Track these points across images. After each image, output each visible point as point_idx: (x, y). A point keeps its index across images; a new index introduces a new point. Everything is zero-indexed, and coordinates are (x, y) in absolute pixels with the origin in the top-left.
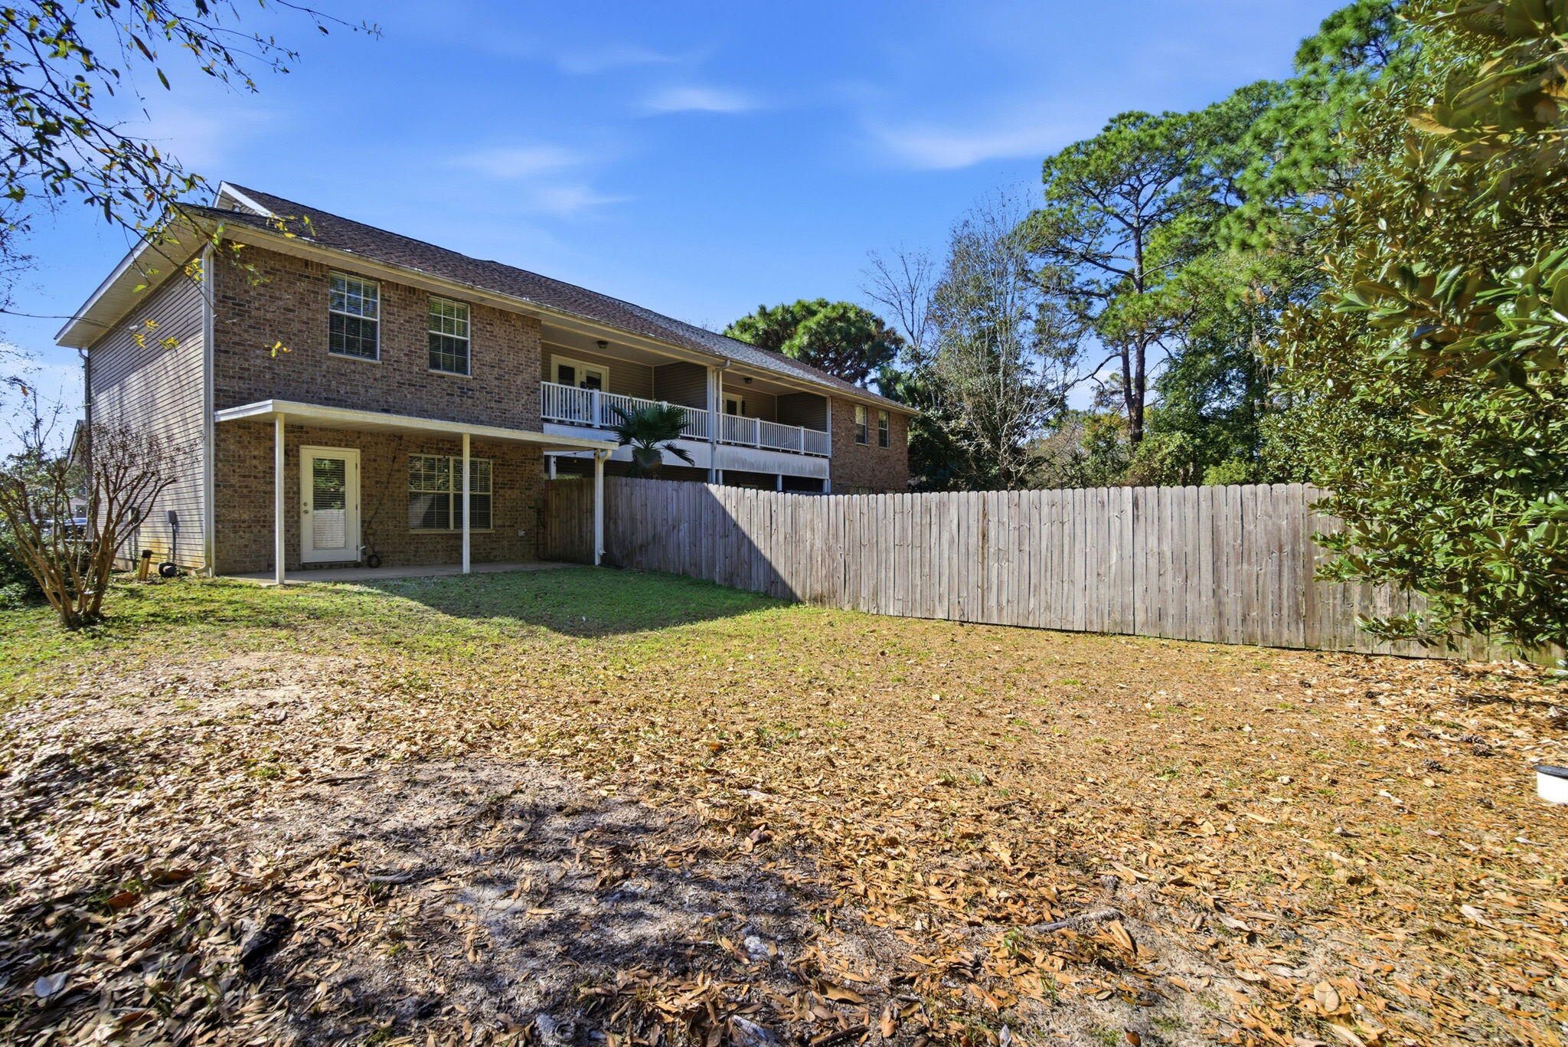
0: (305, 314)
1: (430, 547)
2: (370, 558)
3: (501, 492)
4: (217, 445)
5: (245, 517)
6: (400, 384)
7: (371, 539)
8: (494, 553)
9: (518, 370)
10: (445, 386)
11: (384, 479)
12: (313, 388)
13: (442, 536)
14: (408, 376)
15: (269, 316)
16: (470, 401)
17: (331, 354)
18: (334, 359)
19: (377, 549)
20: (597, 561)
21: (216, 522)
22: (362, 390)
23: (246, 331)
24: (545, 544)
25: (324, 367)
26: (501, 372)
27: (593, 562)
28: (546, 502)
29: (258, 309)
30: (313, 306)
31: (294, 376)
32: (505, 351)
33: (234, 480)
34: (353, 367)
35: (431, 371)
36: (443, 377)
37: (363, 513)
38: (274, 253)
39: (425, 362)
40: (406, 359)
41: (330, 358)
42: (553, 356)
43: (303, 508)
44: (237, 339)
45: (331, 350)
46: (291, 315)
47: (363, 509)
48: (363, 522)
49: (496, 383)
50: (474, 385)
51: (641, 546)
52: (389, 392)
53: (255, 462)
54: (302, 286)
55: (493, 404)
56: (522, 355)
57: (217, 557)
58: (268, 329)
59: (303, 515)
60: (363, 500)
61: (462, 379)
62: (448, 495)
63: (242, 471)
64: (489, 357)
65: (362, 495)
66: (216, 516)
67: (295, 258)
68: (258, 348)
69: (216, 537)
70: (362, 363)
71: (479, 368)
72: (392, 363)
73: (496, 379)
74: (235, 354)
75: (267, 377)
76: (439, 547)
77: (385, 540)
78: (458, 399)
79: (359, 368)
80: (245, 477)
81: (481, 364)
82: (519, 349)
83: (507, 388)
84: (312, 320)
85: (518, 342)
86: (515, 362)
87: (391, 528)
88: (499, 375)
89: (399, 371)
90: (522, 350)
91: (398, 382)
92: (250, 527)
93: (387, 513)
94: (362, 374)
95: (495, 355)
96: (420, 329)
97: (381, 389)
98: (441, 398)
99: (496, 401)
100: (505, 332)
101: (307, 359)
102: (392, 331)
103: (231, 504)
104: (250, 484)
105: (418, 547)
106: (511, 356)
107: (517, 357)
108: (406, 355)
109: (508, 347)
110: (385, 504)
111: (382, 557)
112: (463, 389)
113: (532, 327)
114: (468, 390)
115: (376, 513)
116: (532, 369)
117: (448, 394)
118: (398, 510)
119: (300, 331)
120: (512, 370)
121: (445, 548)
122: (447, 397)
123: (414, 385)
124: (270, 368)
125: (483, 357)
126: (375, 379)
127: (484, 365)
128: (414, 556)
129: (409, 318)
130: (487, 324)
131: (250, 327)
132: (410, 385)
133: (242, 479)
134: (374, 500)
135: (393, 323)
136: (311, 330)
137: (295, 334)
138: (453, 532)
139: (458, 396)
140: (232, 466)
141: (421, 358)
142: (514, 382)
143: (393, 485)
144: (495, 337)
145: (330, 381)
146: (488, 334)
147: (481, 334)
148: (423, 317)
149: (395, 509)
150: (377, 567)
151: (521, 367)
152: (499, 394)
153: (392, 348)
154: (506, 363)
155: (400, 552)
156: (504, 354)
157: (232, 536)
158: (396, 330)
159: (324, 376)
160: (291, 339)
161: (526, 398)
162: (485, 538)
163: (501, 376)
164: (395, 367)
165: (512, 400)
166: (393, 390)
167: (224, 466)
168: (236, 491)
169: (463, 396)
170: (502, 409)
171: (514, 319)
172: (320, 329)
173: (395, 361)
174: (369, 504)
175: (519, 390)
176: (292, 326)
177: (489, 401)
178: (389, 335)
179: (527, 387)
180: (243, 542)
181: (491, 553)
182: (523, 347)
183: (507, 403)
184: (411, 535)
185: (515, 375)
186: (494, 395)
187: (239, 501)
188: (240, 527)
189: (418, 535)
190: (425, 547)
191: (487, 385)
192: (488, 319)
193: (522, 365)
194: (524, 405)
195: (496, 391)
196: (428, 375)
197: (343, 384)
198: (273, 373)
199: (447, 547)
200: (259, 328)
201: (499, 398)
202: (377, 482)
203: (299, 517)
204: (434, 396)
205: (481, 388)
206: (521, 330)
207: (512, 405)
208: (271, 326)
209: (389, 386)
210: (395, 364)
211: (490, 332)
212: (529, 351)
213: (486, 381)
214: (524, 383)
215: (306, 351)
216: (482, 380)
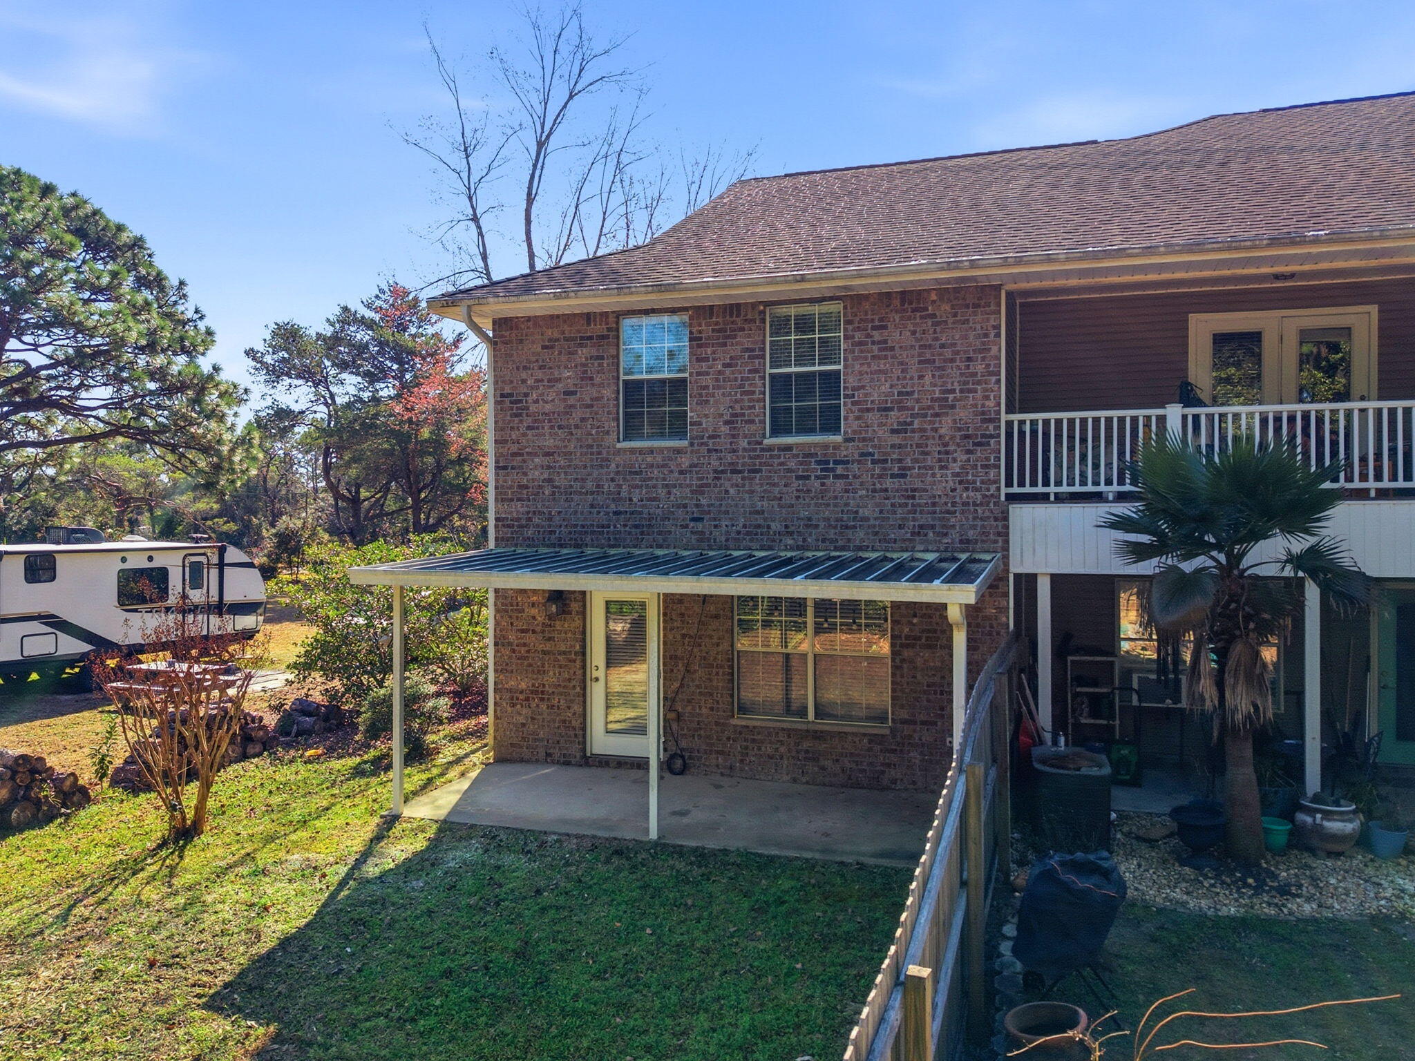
0: (588, 393)
1: (768, 749)
3: (907, 653)
5: (523, 685)
6: (719, 473)
7: (677, 727)
8: (893, 773)
9: (943, 406)
10: (792, 464)
12: (600, 499)
13: (789, 732)
14: (730, 458)
15: (548, 407)
16: (840, 484)
17: (625, 445)
18: (625, 450)
19: (683, 744)
22: (662, 492)
23: (524, 435)
25: (613, 465)
26: (904, 416)
29: (536, 402)
30: (597, 380)
31: (577, 486)
32: (913, 372)
33: (512, 638)
34: (649, 459)
35: (773, 440)
36: (788, 448)
38: (552, 317)
39: (759, 428)
40: (725, 429)
41: (619, 451)
43: (592, 674)
44: (515, 448)
45: (627, 438)
46: (571, 400)
48: (664, 699)
49: (896, 439)
50: (850, 451)
52: (699, 490)
53: (534, 611)
54: (583, 353)
55: (888, 483)
56: (953, 372)
57: (495, 738)
58: (547, 425)
59: (591, 684)
61: (829, 445)
62: (806, 657)
63: (521, 625)
64: (879, 392)
67: (575, 315)
68: (536, 455)
70: (661, 450)
71: (858, 418)
72: (705, 440)
73: (893, 431)
74: (513, 468)
75: (547, 493)
76: (782, 749)
77: (696, 730)
78: (817, 484)
79: (659, 459)
80: (523, 631)
81: (860, 410)
82: (945, 361)
83: (918, 446)
84: (597, 399)
85: (943, 346)
86: (937, 390)
87: (704, 711)
88: (899, 423)
89: (716, 451)
90: (952, 361)
91: (715, 471)
92: (527, 699)
93: (698, 687)
94: (663, 466)
95: (892, 386)
96: (750, 371)
97: (691, 485)
98: (785, 486)
99: (893, 476)
100: (914, 333)
101: (592, 460)
102: (706, 387)
103: (510, 668)
104: (528, 641)
105: (746, 748)
106: (928, 380)
107: (941, 377)
108: (726, 423)
109: (920, 362)
110: (695, 671)
111: (690, 758)
112: (827, 462)
113: (976, 306)
114: (836, 462)
115: (682, 685)
116: (979, 395)
117: (798, 478)
118: (715, 683)
119: (583, 420)
120: (929, 408)
121: (794, 754)
122: (796, 484)
123: (740, 472)
124: (550, 480)
125: (866, 395)
126: (681, 472)
127: (868, 410)
128: (742, 761)
129: (731, 358)
130: (874, 328)
131: (529, 428)
132: (734, 472)
133: (519, 635)
134: (680, 665)
135: (708, 374)
136: (596, 414)
137: (577, 427)
138: (811, 727)
139: (817, 477)
140: (510, 617)
141: (752, 422)
142: (936, 430)
143: (707, 640)
144: (892, 349)
145: (620, 486)
146: (875, 348)
147: (862, 351)
148: (753, 350)
149: (710, 680)
150: (681, 773)
151: (951, 397)
152: (900, 461)
153: (706, 416)
154: (916, 396)
155: (718, 752)
156: (912, 378)
157: (509, 710)
158: (711, 383)
159: (613, 480)
160: (572, 434)
161: (965, 457)
162: (870, 742)
163: (905, 423)
164: (711, 447)
165: (931, 468)
166: (708, 485)
167: (502, 617)
168: (514, 651)
169: (826, 477)
170: (906, 490)
171: (934, 302)
172: (606, 410)
173: (710, 437)
174: (672, 670)
175: (946, 445)
176: (574, 415)
177: (880, 476)
178: (701, 395)
179: (967, 437)
180: (521, 719)
181: (883, 772)
182: (957, 353)
183: (919, 476)
184: (735, 726)
185: (937, 415)
186: (889, 465)
187: (517, 664)
188: (517, 699)
189: (748, 727)
190: (759, 749)
191: (874, 447)
192: (876, 317)
193: (953, 391)
194: (958, 475)
195: (895, 456)
196: (763, 450)
197: (637, 486)
198: (554, 487)
199: (798, 752)
200: (538, 428)
201: (899, 469)
202: (684, 636)
203: (584, 688)
204: (774, 485)
205: (862, 455)
206: (951, 320)
207: (929, 479)
208: (550, 421)
209: (702, 479)
210: (711, 441)
211: (879, 343)
212: (969, 359)
213: (872, 440)
214: (960, 429)
215: (591, 446)
216: (864, 440)
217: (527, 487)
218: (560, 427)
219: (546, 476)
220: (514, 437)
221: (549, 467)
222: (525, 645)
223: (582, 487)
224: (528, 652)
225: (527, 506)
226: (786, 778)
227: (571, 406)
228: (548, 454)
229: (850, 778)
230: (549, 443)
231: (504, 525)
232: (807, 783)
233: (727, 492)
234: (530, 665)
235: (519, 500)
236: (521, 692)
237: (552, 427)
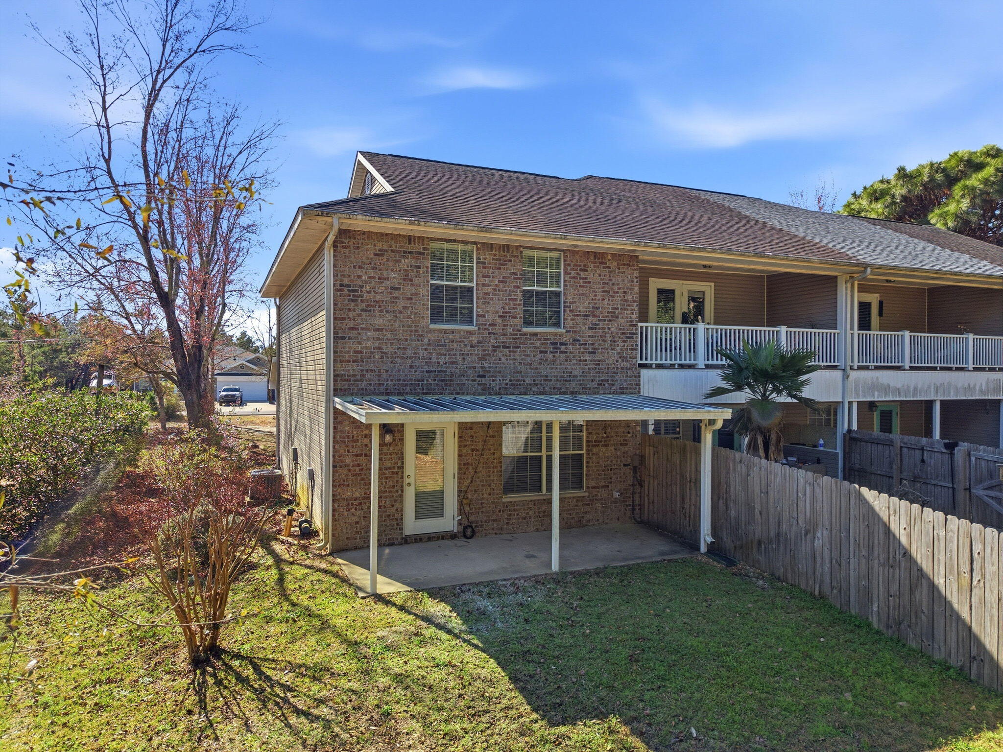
0: (409, 290)
1: (522, 514)
2: (465, 528)
3: (595, 450)
4: (335, 428)
5: (357, 495)
6: (495, 348)
7: (467, 508)
8: (588, 517)
9: (613, 316)
10: (538, 344)
11: (480, 447)
12: (417, 362)
13: (534, 502)
14: (502, 338)
15: (378, 297)
16: (563, 356)
17: (432, 326)
18: (434, 330)
19: (472, 518)
20: (703, 549)
21: (333, 501)
22: (460, 359)
23: (359, 315)
24: (641, 505)
25: (426, 340)
26: (595, 320)
28: (642, 458)
29: (369, 292)
30: (416, 281)
31: (400, 353)
32: (599, 297)
33: (348, 461)
34: (451, 337)
35: (525, 330)
36: (535, 334)
37: (459, 483)
38: (382, 234)
39: (519, 321)
40: (499, 321)
41: (430, 331)
42: (651, 280)
43: (407, 481)
44: (351, 324)
45: (433, 321)
46: (396, 293)
47: (459, 478)
48: (460, 491)
49: (591, 333)
50: (567, 338)
52: (483, 358)
54: (405, 263)
55: (587, 357)
56: (618, 299)
57: (333, 535)
58: (377, 309)
59: (406, 488)
60: (460, 469)
61: (556, 334)
62: (541, 457)
63: (356, 451)
64: (583, 306)
65: (459, 464)
66: (334, 495)
67: (400, 235)
68: (369, 330)
69: (333, 516)
70: (459, 331)
71: (572, 320)
72: (487, 327)
73: (590, 328)
74: (350, 338)
75: (377, 357)
76: (531, 513)
77: (479, 508)
78: (551, 356)
79: (458, 337)
80: (357, 456)
81: (574, 315)
82: (614, 292)
83: (601, 337)
84: (416, 294)
85: (613, 284)
86: (610, 307)
87: (485, 496)
88: (593, 324)
89: (494, 334)
90: (617, 292)
91: (493, 346)
92: (361, 504)
93: (482, 481)
94: (460, 342)
95: (589, 303)
96: (514, 287)
97: (478, 355)
98: (534, 356)
99: (590, 353)
100: (600, 275)
101: (411, 335)
102: (487, 294)
103: (346, 483)
104: (361, 462)
105: (510, 515)
106: (606, 301)
107: (612, 301)
108: (500, 317)
109: (603, 292)
110: (480, 472)
111: (476, 526)
112: (556, 344)
113: (628, 265)
114: (561, 344)
115: (471, 482)
116: (629, 312)
117: (541, 352)
118: (492, 477)
119: (404, 308)
120: (607, 317)
121: (537, 514)
122: (539, 356)
123: (508, 347)
124: (379, 348)
125: (577, 307)
126: (472, 346)
127: (578, 315)
128: (507, 524)
129: (503, 278)
130: (581, 270)
131: (362, 310)
132: (504, 347)
133: (354, 458)
134: (470, 469)
135: (489, 285)
136: (415, 304)
137: (400, 312)
138: (545, 498)
139: (551, 352)
140: (347, 446)
141: (515, 317)
142: (609, 329)
143: (488, 451)
144: (590, 283)
145: (431, 354)
146: (581, 281)
147: (575, 282)
148: (516, 274)
149: (489, 476)
150: (471, 537)
151: (617, 311)
152: (593, 345)
153: (488, 312)
154: (600, 309)
155: (494, 521)
156: (599, 300)
157: (346, 513)
158: (491, 292)
159: (426, 349)
160: (396, 317)
161: (622, 344)
162: (577, 501)
163: (596, 324)
164: (490, 331)
165: (607, 349)
166: (488, 355)
167: (340, 447)
168: (350, 470)
169: (556, 352)
170: (596, 361)
171: (609, 260)
172: (422, 302)
173: (490, 325)
174: (465, 473)
175: (614, 337)
176: (398, 303)
177: (583, 353)
178: (485, 298)
179: (623, 333)
180: (355, 519)
181: (583, 517)
182: (619, 288)
183: (602, 353)
184: (504, 503)
185: (610, 321)
186: (587, 347)
187: (352, 480)
188: (352, 504)
189: (511, 502)
190: (518, 514)
191: (580, 336)
192: (582, 264)
193: (617, 309)
194: (619, 353)
195: (590, 342)
196: (521, 335)
197: (442, 354)
198: (382, 353)
199: (539, 513)
200: (370, 311)
201: (593, 349)
202: (473, 450)
203: (402, 491)
204: (528, 356)
205: (574, 340)
206: (617, 270)
207: (606, 355)
208: (380, 306)
209: (484, 351)
210: (490, 328)
211: (583, 278)
212: (625, 293)
213: (579, 332)
214: (620, 329)
215: (410, 326)
216: (575, 332)
217: (361, 352)
218: (387, 312)
219: (376, 345)
220: (351, 316)
221: (379, 339)
222: (359, 465)
223: (404, 354)
224: (362, 470)
225: (361, 366)
226: (533, 529)
227: (396, 298)
228: (378, 330)
229: (566, 523)
230: (379, 322)
231: (342, 380)
232: (545, 530)
233: (500, 359)
234: (363, 479)
235: (354, 361)
236: (356, 499)
237: (381, 311)
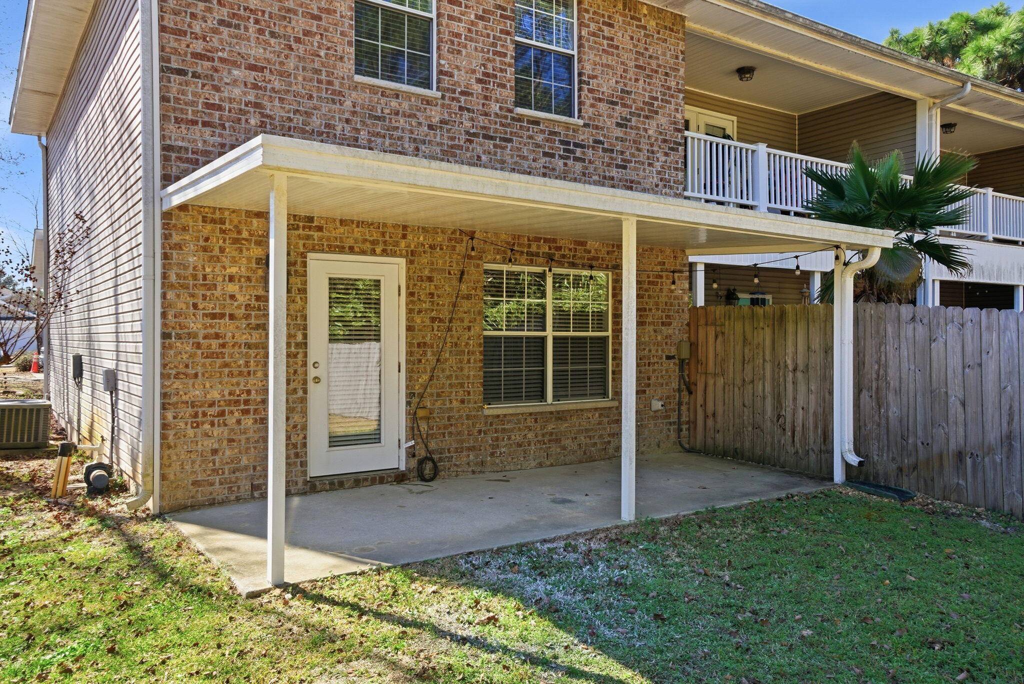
1: (517, 437)
2: (421, 462)
4: (165, 256)
5: (215, 395)
6: (471, 136)
7: (424, 426)
9: (651, 110)
10: (540, 139)
11: (445, 314)
13: (535, 417)
14: (482, 121)
16: (579, 166)
17: (358, 78)
18: (364, 86)
19: (433, 445)
20: (839, 475)
21: (164, 407)
23: (215, 31)
24: (693, 423)
25: (348, 103)
26: (625, 112)
27: (832, 479)
28: (694, 346)
31: (298, 120)
32: (631, 74)
33: (196, 325)
34: (394, 104)
35: (520, 110)
36: (536, 122)
37: (409, 379)
39: (509, 95)
40: (477, 88)
41: (356, 87)
43: (312, 373)
44: (198, 46)
45: (358, 72)
47: (409, 371)
48: (410, 395)
49: (619, 132)
50: (584, 136)
51: (960, 456)
53: (232, 288)
56: (657, 82)
57: (163, 477)
58: (252, 28)
59: (311, 385)
60: (410, 353)
61: (567, 126)
62: (543, 340)
63: (210, 306)
64: (607, 85)
65: (409, 344)
66: (164, 395)
68: (235, 64)
69: (163, 437)
70: (409, 96)
71: (592, 106)
72: (457, 95)
73: (618, 125)
74: (195, 75)
75: (253, 122)
76: (530, 435)
77: (446, 427)
78: (561, 163)
79: (406, 105)
80: (214, 316)
81: (595, 99)
82: (652, 70)
83: (635, 142)
84: (328, 11)
85: (650, 57)
86: (647, 94)
87: (455, 404)
88: (622, 118)
89: (468, 110)
90: (656, 72)
91: (467, 133)
92: (222, 414)
93: (449, 377)
94: (409, 116)
95: (617, 82)
96: (502, 31)
97: (442, 144)
98: (534, 161)
99: (618, 166)
100: (632, 38)
101: (319, 90)
102: (458, 35)
103: (191, 371)
104: (222, 331)
105: (497, 439)
106: (641, 82)
107: (649, 84)
108: (479, 81)
109: (637, 66)
110: (446, 360)
111: (440, 460)
112: (568, 143)
113: (671, 30)
114: (576, 145)
115: (431, 378)
116: (673, 107)
117: (546, 154)
118: (466, 372)
119: (307, 33)
120: (642, 109)
121: (540, 438)
122: (543, 160)
123: (492, 138)
124: (257, 105)
125: (598, 85)
126: (430, 127)
127: (600, 100)
128: (492, 454)
129: (484, 11)
130: (604, 23)
131: (221, 22)
132: (486, 137)
133: (208, 321)
134: (429, 354)
135: (460, 20)
136: (326, 30)
137: (298, 40)
138: (553, 409)
139: (561, 157)
140: (192, 296)
141: (503, 86)
142: (646, 130)
143: (459, 323)
144: (617, 48)
145: (357, 131)
146: (605, 42)
147: (596, 43)
148: (504, 9)
149: (462, 369)
150: (431, 480)
151: (656, 103)
152: (622, 153)
153: (457, 67)
154: (633, 96)
155: (469, 449)
156: (630, 80)
157: (191, 432)
158: (464, 33)
159: (348, 121)
160: (291, 49)
161: (663, 158)
162: (601, 415)
163: (626, 119)
164: (463, 104)
165: (643, 163)
166: (460, 147)
167: (178, 296)
168: (198, 346)
169: (568, 158)
170: (626, 181)
171: (645, 16)
172: (339, 29)
173: (463, 93)
174: (420, 361)
175: (652, 145)
176: (293, 23)
177: (609, 165)
178: (453, 43)
179: (665, 141)
180: (210, 444)
181: (609, 442)
182: (659, 66)
183: (635, 169)
184: (487, 417)
185: (647, 117)
186: (614, 155)
187: (204, 365)
188: (205, 414)
189: (498, 416)
190: (509, 438)
191: (604, 136)
192: (606, 14)
193: (656, 99)
194: (659, 173)
195: (618, 148)
196: (513, 119)
197: (378, 134)
198: (263, 115)
199: (543, 435)
200: (237, 27)
201: (623, 160)
202: (433, 320)
203: (305, 391)
204: (524, 158)
205: (596, 141)
206: (656, 36)
207: (641, 173)
208: (257, 22)
209: (453, 139)
210: (463, 98)
211: (608, 39)
212: (667, 74)
213: (602, 128)
214: (661, 133)
215: (317, 71)
216: (597, 127)
217: (220, 108)
218: (273, 34)
219: (251, 98)
220: (197, 29)
221: (255, 87)
222: (217, 336)
223: (305, 123)
224: (223, 346)
225: (221, 135)
226: (533, 464)
227: (289, 10)
228: (252, 68)
229: (585, 453)
230: (255, 52)
231: (180, 159)
232: (552, 465)
233: (479, 157)
234: (226, 365)
235: (205, 124)
236: (212, 405)
237: (261, 32)
